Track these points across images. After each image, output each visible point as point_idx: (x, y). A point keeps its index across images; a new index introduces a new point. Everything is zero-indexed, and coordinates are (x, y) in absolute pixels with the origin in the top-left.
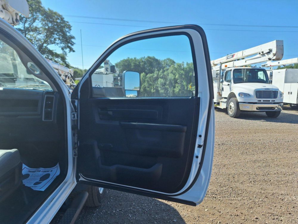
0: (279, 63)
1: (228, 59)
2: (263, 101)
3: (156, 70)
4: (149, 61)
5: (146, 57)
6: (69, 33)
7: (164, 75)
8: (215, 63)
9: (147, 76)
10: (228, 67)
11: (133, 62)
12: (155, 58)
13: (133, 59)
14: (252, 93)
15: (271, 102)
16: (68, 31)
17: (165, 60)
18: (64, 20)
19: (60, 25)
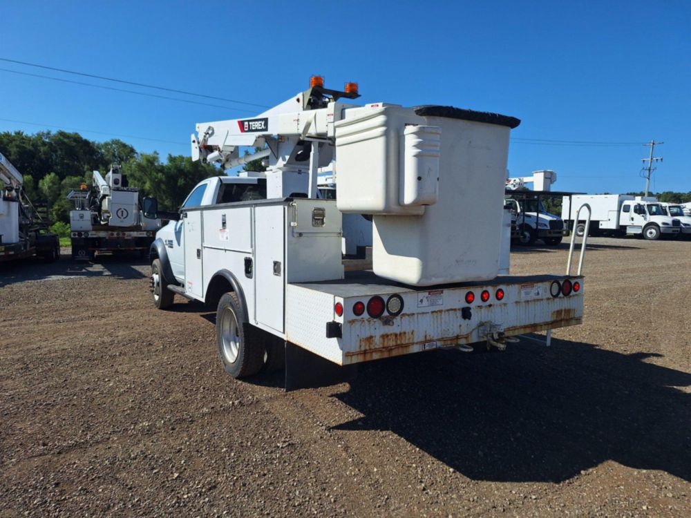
3: (86, 167)
4: (64, 143)
5: (54, 132)
9: (63, 182)
11: (14, 143)
12: (81, 138)
13: (13, 134)
17: (107, 144)
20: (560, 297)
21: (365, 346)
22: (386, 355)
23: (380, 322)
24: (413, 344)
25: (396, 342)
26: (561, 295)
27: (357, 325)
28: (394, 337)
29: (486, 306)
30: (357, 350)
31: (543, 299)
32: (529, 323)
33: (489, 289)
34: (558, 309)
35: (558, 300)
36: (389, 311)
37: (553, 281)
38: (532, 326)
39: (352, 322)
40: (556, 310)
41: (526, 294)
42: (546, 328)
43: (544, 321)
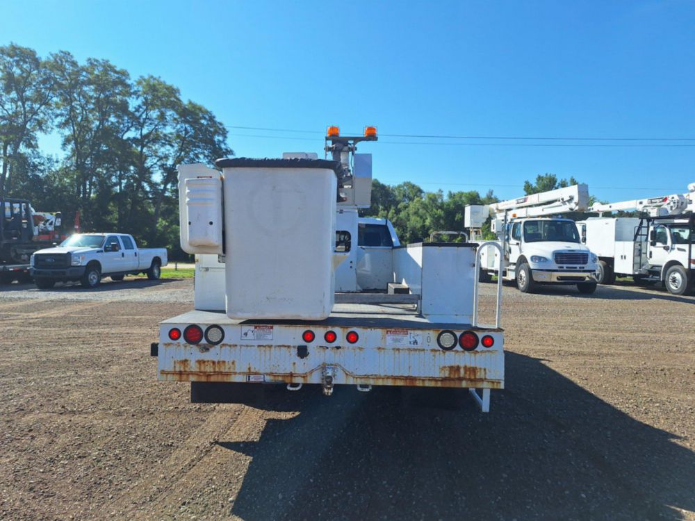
0: (610, 207)
1: (518, 203)
2: (567, 267)
6: (225, 144)
7: (398, 218)
8: (500, 208)
10: (518, 216)
14: (549, 256)
15: (578, 269)
16: (222, 142)
17: (399, 186)
18: (215, 119)
19: (206, 130)
20: (457, 351)
21: (180, 368)
22: (203, 379)
23: (196, 348)
24: (235, 373)
25: (214, 369)
26: (458, 347)
27: (172, 348)
28: (211, 364)
29: (333, 348)
30: (172, 369)
31: (424, 350)
32: (400, 374)
33: (337, 330)
34: (453, 364)
35: (453, 353)
36: (207, 339)
37: (441, 331)
38: (406, 378)
39: (167, 345)
40: (448, 364)
41: (395, 340)
42: (432, 384)
43: (426, 375)
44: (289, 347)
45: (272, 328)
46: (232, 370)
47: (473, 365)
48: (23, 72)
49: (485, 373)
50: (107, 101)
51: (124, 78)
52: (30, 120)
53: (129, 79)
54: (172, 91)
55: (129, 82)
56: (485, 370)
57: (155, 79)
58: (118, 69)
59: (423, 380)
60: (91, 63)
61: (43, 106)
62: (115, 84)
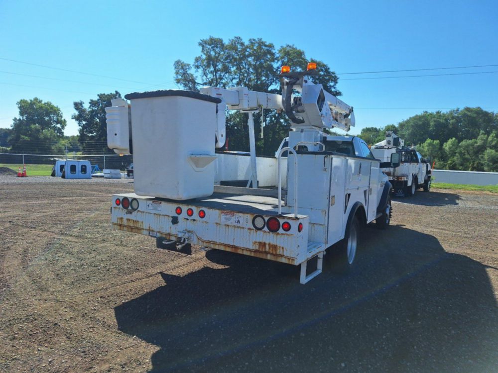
3: (482, 132)
4: (468, 116)
5: (462, 108)
6: (334, 88)
9: (460, 144)
12: (482, 110)
16: (333, 86)
18: (330, 70)
19: (323, 78)
20: (265, 232)
21: (120, 222)
23: (127, 211)
24: (143, 229)
25: (134, 225)
26: (266, 229)
27: (117, 210)
28: (133, 222)
29: (191, 220)
30: (116, 222)
31: (243, 228)
32: (228, 243)
33: (194, 208)
34: (261, 241)
35: (262, 233)
36: (132, 207)
37: (255, 215)
38: (233, 247)
39: (115, 208)
40: (258, 240)
41: (227, 219)
42: (248, 253)
43: (245, 246)
44: (169, 216)
45: (161, 203)
46: (142, 227)
47: (275, 243)
48: (216, 54)
49: (283, 251)
50: (261, 66)
51: (270, 49)
52: (219, 83)
53: (274, 49)
54: (300, 54)
55: (274, 51)
56: (283, 248)
57: (290, 47)
58: (267, 44)
59: (243, 250)
60: (251, 42)
61: (227, 74)
62: (265, 54)
